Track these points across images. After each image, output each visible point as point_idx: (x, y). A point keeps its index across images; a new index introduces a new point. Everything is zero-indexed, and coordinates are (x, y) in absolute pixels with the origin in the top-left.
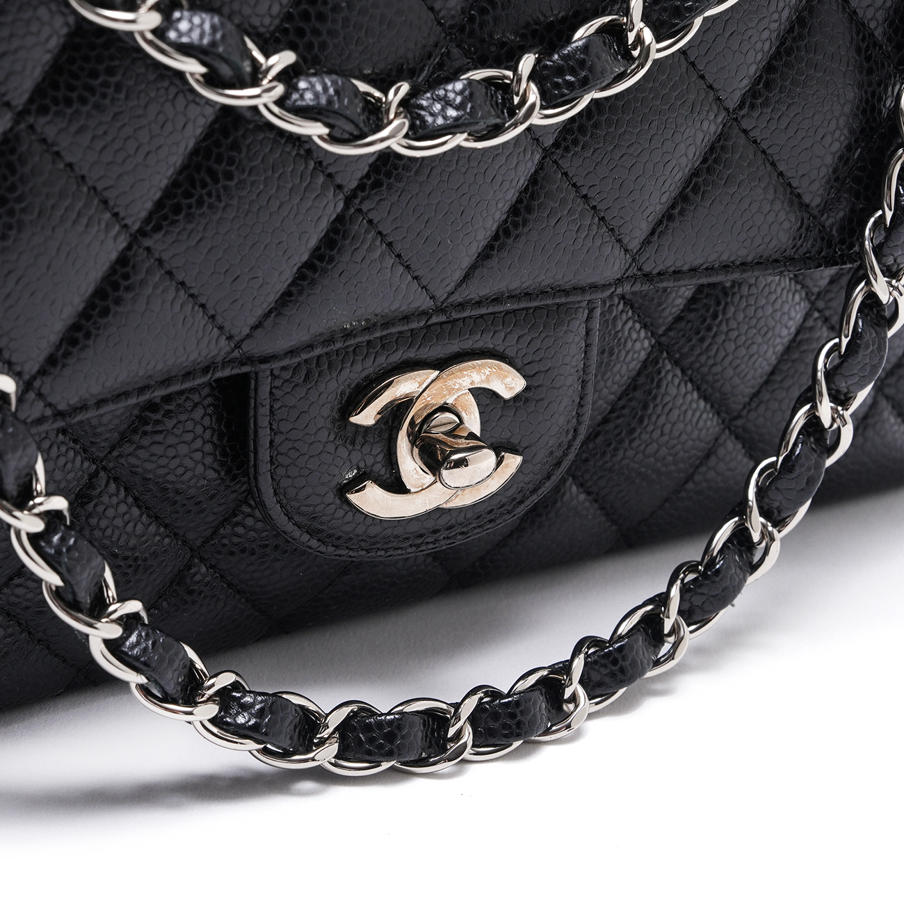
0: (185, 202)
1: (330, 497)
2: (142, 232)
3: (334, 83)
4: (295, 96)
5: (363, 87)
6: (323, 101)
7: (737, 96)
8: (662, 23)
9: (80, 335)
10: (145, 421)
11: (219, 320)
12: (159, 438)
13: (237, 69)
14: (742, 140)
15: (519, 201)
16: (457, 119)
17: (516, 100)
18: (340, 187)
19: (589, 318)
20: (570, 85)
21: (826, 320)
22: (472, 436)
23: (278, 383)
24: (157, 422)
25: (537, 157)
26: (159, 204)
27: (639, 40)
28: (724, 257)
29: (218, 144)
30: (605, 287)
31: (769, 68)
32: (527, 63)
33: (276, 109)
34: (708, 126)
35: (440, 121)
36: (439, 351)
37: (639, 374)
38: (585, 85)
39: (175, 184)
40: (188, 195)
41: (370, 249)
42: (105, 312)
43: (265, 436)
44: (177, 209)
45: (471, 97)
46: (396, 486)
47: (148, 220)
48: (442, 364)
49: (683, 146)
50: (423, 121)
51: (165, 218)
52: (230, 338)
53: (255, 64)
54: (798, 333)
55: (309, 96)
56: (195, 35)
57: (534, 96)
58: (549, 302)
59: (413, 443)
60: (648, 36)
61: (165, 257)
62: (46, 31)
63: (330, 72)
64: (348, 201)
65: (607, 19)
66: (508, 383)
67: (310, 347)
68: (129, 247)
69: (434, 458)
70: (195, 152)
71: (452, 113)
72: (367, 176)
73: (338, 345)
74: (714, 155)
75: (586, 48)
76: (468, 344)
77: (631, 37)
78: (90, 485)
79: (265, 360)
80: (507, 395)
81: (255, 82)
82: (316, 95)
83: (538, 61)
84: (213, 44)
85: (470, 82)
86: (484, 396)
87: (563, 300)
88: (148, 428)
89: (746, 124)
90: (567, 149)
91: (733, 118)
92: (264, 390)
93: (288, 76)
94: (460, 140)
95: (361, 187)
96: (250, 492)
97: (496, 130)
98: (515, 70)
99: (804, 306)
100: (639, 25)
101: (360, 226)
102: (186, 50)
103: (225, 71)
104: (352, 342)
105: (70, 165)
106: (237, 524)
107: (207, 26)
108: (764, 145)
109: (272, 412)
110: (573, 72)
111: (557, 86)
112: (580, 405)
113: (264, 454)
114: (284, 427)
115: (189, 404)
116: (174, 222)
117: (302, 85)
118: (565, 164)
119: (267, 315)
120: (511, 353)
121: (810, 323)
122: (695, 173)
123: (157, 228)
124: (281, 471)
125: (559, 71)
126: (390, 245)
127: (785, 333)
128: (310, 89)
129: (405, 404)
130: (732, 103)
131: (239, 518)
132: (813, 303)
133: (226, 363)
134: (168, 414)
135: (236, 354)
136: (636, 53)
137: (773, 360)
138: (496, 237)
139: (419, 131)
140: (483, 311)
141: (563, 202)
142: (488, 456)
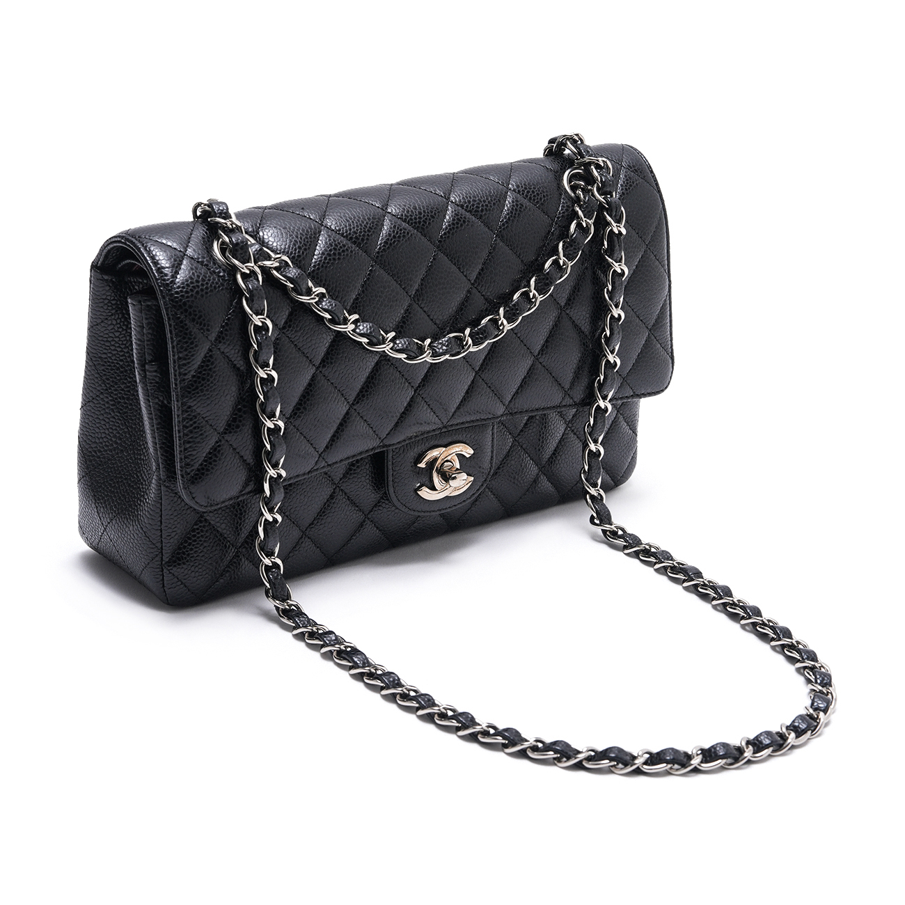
0: (366, 394)
1: (412, 493)
2: (353, 404)
3: (408, 341)
4: (396, 346)
5: (416, 341)
6: (405, 346)
7: (537, 351)
8: (509, 318)
9: (335, 438)
10: (350, 470)
11: (377, 433)
12: (356, 475)
13: (378, 339)
14: (540, 366)
15: (469, 389)
16: (446, 350)
17: (464, 343)
18: (412, 387)
19: (493, 429)
20: (481, 338)
21: (573, 431)
22: (457, 469)
23: (394, 454)
24: (355, 470)
25: (474, 374)
26: (358, 395)
27: (502, 323)
28: (537, 406)
29: (375, 374)
30: (498, 417)
31: (547, 341)
32: (467, 331)
33: (390, 351)
34: (528, 362)
35: (441, 351)
36: (446, 441)
37: (509, 451)
38: (486, 338)
39: (363, 388)
40: (366, 391)
41: (423, 407)
42: (343, 431)
43: (390, 473)
44: (363, 396)
45: (450, 343)
46: (433, 488)
47: (355, 400)
48: (445, 446)
49: (520, 369)
50: (436, 351)
51: (360, 399)
52: (380, 438)
53: (383, 337)
54: (563, 435)
55: (400, 345)
56: (365, 330)
57: (470, 342)
58: (480, 423)
59: (438, 473)
60: (505, 322)
61: (360, 412)
62: (325, 341)
63: (405, 337)
64: (415, 391)
65: (491, 317)
66: (468, 451)
67: (405, 440)
68: (349, 409)
69: (446, 477)
70: (368, 377)
71: (444, 348)
72: (421, 383)
73: (413, 440)
74: (531, 371)
75: (485, 326)
76: (455, 438)
77: (500, 322)
78: (334, 492)
79: (390, 445)
80: (468, 456)
81: (384, 343)
82: (403, 345)
83: (471, 331)
84: (371, 332)
85: (450, 338)
86: (460, 456)
87: (485, 423)
88: (352, 472)
89: (541, 360)
90: (483, 371)
91: (536, 358)
92: (390, 456)
93: (393, 340)
94: (447, 357)
95: (419, 386)
96: (385, 493)
97: (458, 353)
98: (464, 333)
99: (564, 426)
100: (502, 319)
101: (419, 399)
102: (362, 335)
103: (375, 340)
104: (417, 439)
105: (332, 383)
106: (379, 506)
107: (368, 327)
108: (547, 367)
109: (393, 464)
110: (482, 334)
111: (477, 338)
112: (491, 460)
113: (390, 478)
114: (397, 469)
115: (365, 463)
116: (363, 400)
117: (398, 342)
118: (483, 376)
119: (391, 430)
120: (468, 442)
121: (567, 432)
122: (525, 378)
123: (358, 403)
124: (396, 484)
125: (478, 334)
126: (429, 405)
127: (559, 436)
128: (400, 343)
129: (436, 459)
130: (536, 354)
131: (380, 504)
132: (568, 425)
133: (379, 447)
134: (358, 467)
135: (381, 444)
136: (501, 328)
137: (555, 445)
138: (462, 401)
139: (435, 355)
140: (458, 427)
141: (483, 389)
142: (464, 476)
